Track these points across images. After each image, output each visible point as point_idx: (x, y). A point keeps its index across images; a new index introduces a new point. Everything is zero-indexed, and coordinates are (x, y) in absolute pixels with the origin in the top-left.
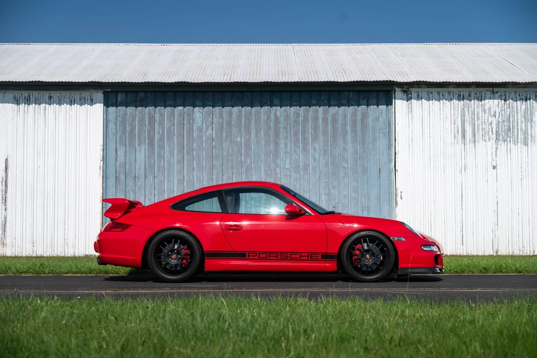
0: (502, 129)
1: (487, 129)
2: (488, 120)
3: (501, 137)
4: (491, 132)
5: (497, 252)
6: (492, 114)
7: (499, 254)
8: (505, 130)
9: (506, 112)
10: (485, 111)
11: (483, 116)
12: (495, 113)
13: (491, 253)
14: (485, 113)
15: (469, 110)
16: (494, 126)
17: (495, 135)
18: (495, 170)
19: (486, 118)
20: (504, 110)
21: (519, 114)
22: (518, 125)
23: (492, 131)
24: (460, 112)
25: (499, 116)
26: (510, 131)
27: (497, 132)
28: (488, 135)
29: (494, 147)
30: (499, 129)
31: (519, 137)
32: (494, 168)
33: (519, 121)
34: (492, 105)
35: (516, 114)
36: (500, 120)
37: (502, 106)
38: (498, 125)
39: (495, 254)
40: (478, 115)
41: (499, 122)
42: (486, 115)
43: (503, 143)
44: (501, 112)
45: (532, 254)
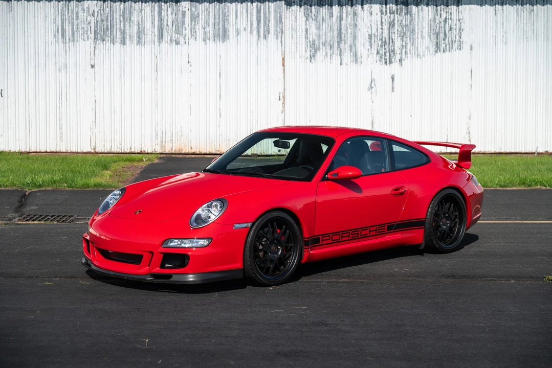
0: (100, 28)
1: (86, 29)
2: (87, 19)
3: (99, 36)
4: (89, 32)
5: (95, 149)
6: (91, 13)
7: (97, 151)
8: (104, 29)
9: (105, 11)
10: (84, 10)
11: (82, 15)
12: (94, 12)
13: (89, 150)
14: (84, 12)
15: (68, 9)
16: (92, 25)
17: (93, 34)
18: (94, 69)
19: (85, 17)
20: (103, 10)
21: (118, 14)
22: (116, 25)
23: (91, 31)
24: (60, 11)
25: (98, 15)
26: (108, 30)
27: (95, 32)
28: (87, 34)
29: (93, 46)
30: (97, 28)
31: (118, 37)
32: (92, 66)
33: (118, 21)
34: (91, 5)
35: (115, 13)
36: (99, 19)
37: (101, 6)
38: (97, 24)
39: (93, 151)
40: (76, 15)
41: (97, 21)
42: (85, 14)
43: (102, 43)
44: (99, 11)
45: (128, 151)
